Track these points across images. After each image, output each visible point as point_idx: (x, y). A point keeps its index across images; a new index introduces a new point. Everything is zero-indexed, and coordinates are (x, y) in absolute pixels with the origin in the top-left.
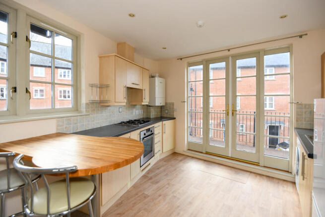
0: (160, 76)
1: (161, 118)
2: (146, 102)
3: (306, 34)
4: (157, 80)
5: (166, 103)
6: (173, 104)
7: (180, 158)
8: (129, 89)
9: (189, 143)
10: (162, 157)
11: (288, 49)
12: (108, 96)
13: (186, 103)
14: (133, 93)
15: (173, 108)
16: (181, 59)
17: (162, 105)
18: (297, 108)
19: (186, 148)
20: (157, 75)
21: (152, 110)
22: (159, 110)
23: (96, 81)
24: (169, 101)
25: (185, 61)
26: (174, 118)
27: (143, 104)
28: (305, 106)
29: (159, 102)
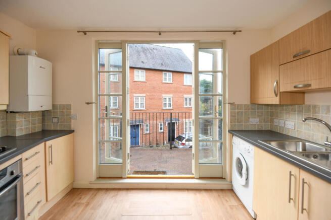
3: (240, 31)
5: (53, 106)
7: (85, 199)
11: (221, 45)
13: (93, 105)
15: (69, 114)
16: (85, 33)
17: (44, 109)
18: (231, 109)
20: (34, 52)
21: (19, 119)
25: (93, 38)
28: (238, 107)
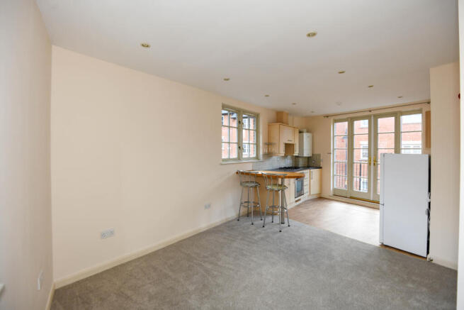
0: (308, 132)
1: (308, 167)
2: (296, 153)
4: (305, 135)
5: (313, 154)
6: (319, 155)
8: (286, 144)
9: (334, 190)
10: (310, 198)
12: (274, 149)
13: (332, 155)
14: (289, 147)
15: (320, 159)
16: (328, 117)
17: (309, 156)
19: (331, 193)
20: (305, 130)
21: (301, 160)
22: (307, 160)
23: (267, 141)
24: (316, 152)
25: (332, 119)
26: (321, 168)
27: (295, 155)
29: (307, 153)
